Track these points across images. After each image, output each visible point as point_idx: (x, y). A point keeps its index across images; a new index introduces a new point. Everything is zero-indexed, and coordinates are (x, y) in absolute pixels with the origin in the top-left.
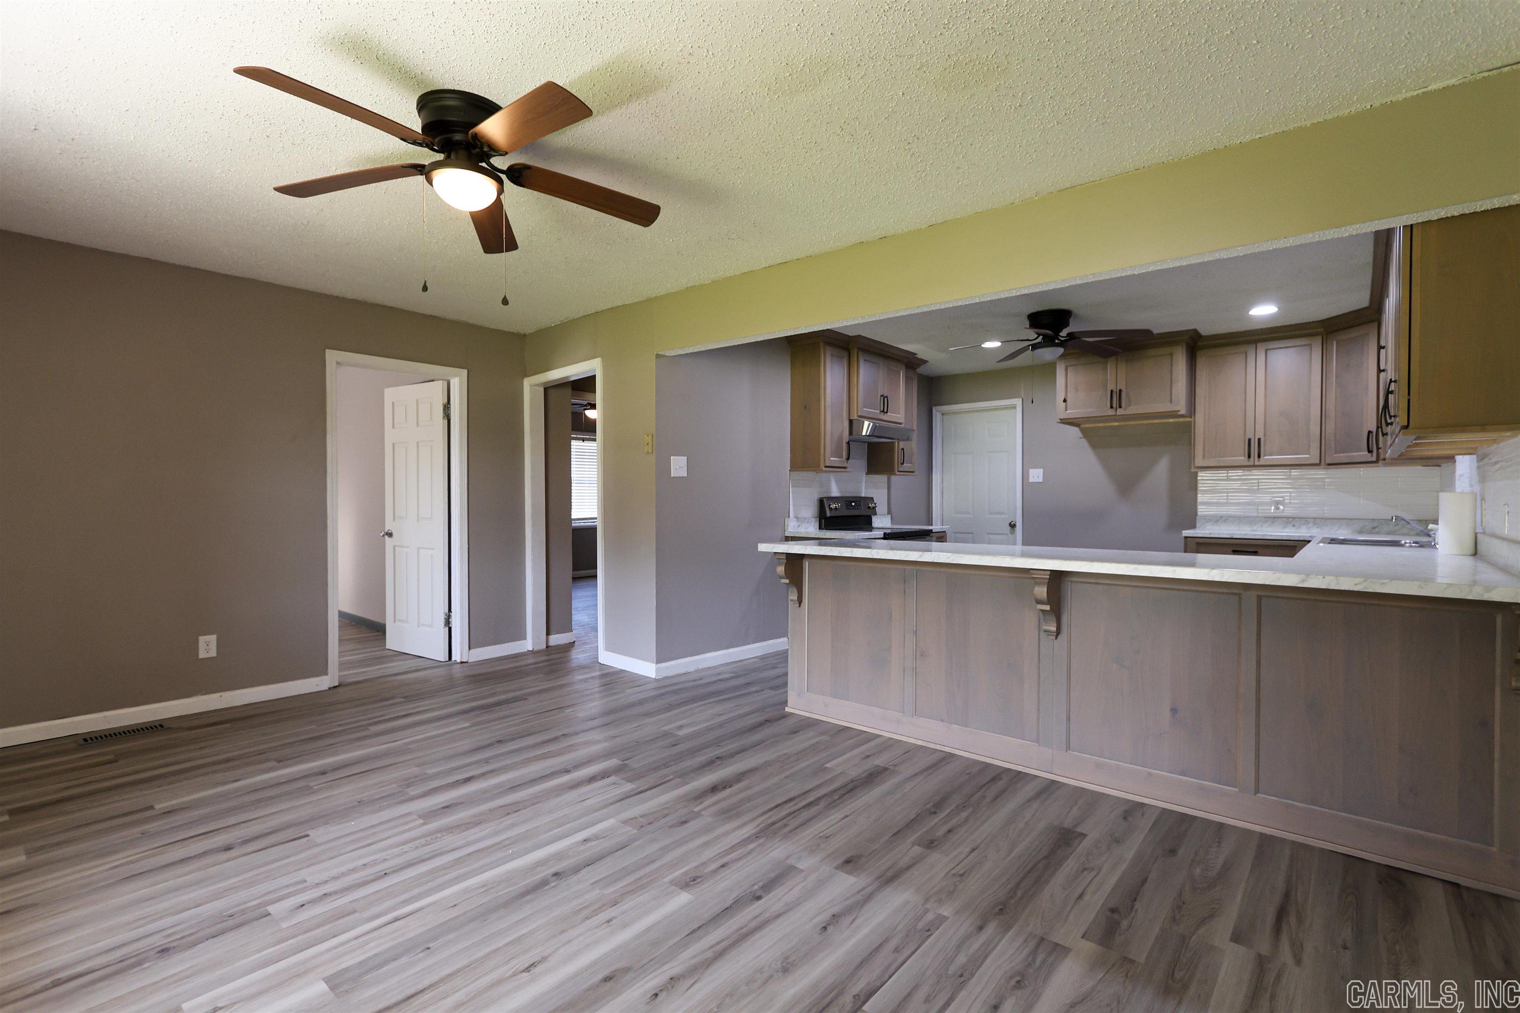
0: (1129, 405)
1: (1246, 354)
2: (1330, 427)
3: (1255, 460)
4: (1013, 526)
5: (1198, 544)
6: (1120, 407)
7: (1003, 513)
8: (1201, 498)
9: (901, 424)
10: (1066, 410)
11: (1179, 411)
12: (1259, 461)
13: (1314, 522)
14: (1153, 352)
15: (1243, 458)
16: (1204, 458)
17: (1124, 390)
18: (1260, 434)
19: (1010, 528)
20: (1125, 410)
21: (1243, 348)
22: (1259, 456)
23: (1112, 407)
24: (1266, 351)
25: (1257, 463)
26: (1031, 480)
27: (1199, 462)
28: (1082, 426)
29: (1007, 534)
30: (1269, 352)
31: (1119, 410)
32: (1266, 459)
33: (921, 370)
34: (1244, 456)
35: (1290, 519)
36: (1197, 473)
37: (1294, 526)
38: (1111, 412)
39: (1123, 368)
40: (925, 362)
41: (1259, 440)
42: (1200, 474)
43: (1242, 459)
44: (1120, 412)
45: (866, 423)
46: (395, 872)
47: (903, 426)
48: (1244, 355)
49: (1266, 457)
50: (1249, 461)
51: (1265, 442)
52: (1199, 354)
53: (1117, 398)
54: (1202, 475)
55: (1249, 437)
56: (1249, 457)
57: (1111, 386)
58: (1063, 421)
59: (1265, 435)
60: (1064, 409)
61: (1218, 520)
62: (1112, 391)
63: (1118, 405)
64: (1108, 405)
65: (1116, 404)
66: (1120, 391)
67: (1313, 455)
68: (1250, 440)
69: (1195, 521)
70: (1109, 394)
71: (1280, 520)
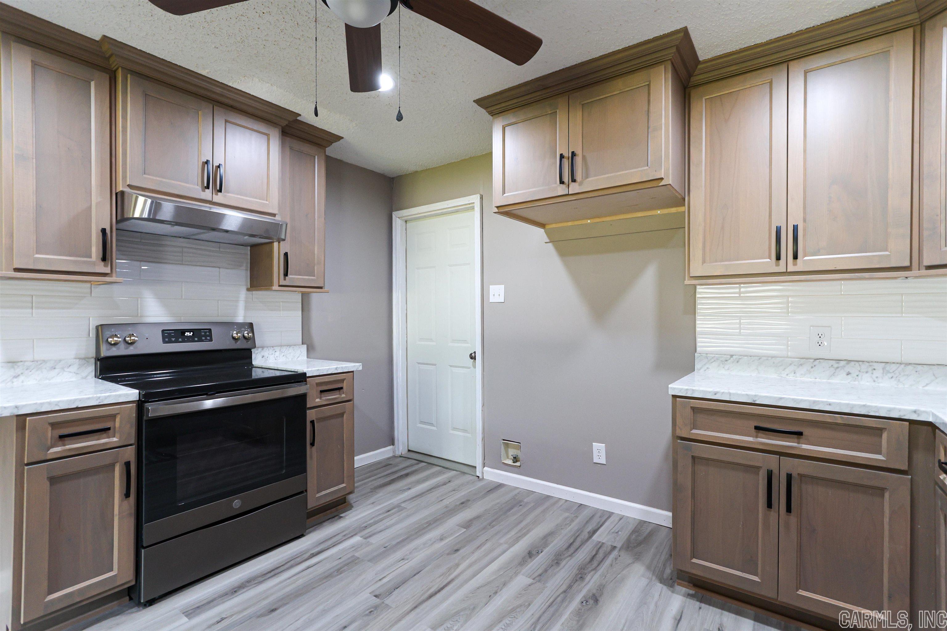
0: (587, 176)
1: (771, 83)
3: (787, 263)
4: (473, 357)
5: (694, 410)
6: (574, 181)
7: (465, 341)
8: (702, 325)
9: (274, 215)
11: (662, 179)
12: (795, 264)
13: (884, 369)
14: (619, 85)
15: (769, 260)
16: (704, 262)
17: (579, 152)
18: (796, 218)
19: (470, 359)
20: (580, 184)
21: (767, 75)
22: (795, 257)
23: (562, 182)
24: (806, 73)
25: (791, 268)
26: (492, 299)
27: (697, 269)
28: (548, 227)
29: (469, 368)
30: (810, 75)
31: (572, 185)
32: (807, 260)
33: (333, 151)
34: (770, 258)
35: (842, 363)
36: (695, 286)
37: (848, 374)
38: (561, 190)
39: (577, 116)
40: (339, 138)
41: (795, 228)
42: (699, 289)
43: (766, 263)
44: (574, 188)
45: (141, 199)
47: (278, 218)
48: (768, 86)
49: (806, 258)
50: (777, 265)
51: (804, 230)
52: (694, 94)
53: (568, 166)
54: (702, 291)
55: (779, 225)
56: (778, 258)
57: (560, 148)
58: (502, 210)
59: (805, 220)
60: (502, 192)
61: (726, 361)
62: (563, 157)
63: (571, 178)
64: (556, 179)
65: (568, 176)
66: (573, 156)
67: (893, 252)
68: (779, 229)
69: (694, 359)
70: (556, 163)
71: (826, 364)
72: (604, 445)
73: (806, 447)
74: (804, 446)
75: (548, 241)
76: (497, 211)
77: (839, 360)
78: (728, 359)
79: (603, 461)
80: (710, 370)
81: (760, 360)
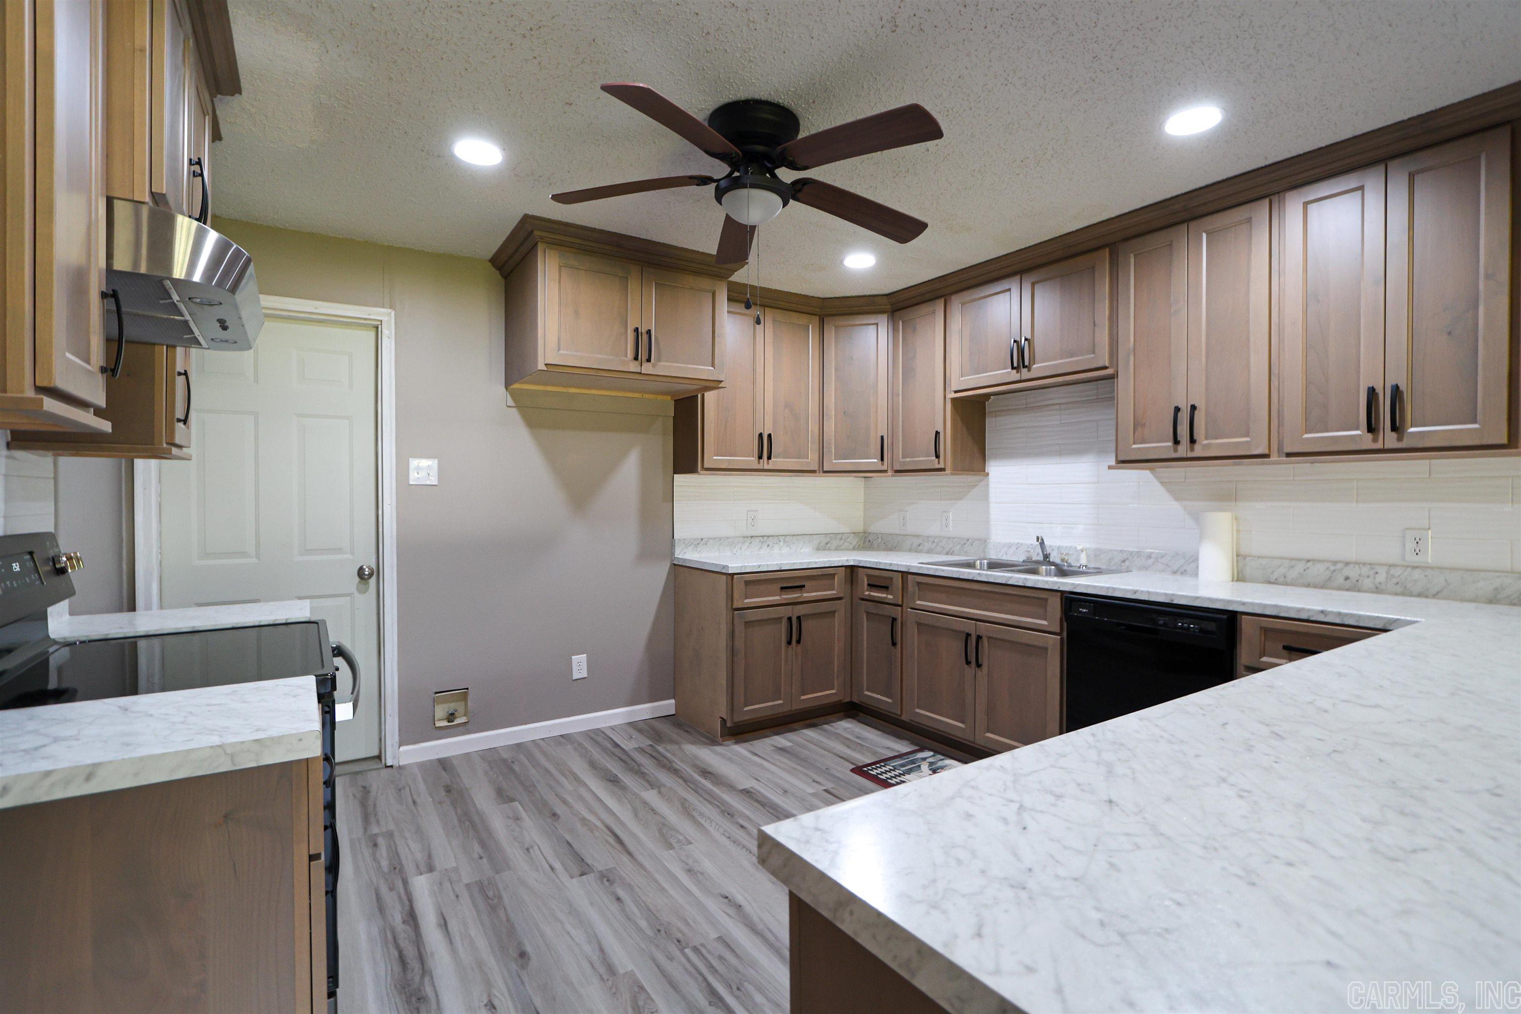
0: (663, 359)
2: (830, 426)
3: (765, 464)
4: (365, 576)
5: (746, 583)
6: (649, 360)
7: (340, 550)
10: (559, 349)
11: (721, 381)
12: (768, 463)
14: (691, 281)
16: (714, 456)
17: (655, 331)
18: (770, 428)
19: (357, 579)
20: (654, 366)
22: (769, 458)
23: (636, 358)
25: (766, 467)
26: (414, 478)
27: (709, 460)
28: (512, 386)
29: (349, 595)
31: (645, 365)
32: (777, 462)
34: (757, 455)
38: (633, 367)
43: (751, 460)
44: (647, 368)
49: (776, 458)
50: (761, 462)
51: (774, 437)
53: (643, 345)
54: (678, 479)
55: (761, 431)
57: (633, 323)
58: (552, 369)
59: (775, 430)
60: (556, 348)
61: (698, 544)
62: (636, 330)
63: (645, 357)
64: (630, 354)
65: (643, 354)
66: (649, 332)
67: (811, 460)
68: (761, 435)
69: (673, 546)
70: (631, 336)
71: (757, 540)
72: (585, 655)
73: (807, 595)
74: (805, 595)
75: (513, 405)
76: (546, 369)
77: (763, 536)
78: (699, 542)
79: (584, 674)
80: (687, 554)
81: (720, 541)
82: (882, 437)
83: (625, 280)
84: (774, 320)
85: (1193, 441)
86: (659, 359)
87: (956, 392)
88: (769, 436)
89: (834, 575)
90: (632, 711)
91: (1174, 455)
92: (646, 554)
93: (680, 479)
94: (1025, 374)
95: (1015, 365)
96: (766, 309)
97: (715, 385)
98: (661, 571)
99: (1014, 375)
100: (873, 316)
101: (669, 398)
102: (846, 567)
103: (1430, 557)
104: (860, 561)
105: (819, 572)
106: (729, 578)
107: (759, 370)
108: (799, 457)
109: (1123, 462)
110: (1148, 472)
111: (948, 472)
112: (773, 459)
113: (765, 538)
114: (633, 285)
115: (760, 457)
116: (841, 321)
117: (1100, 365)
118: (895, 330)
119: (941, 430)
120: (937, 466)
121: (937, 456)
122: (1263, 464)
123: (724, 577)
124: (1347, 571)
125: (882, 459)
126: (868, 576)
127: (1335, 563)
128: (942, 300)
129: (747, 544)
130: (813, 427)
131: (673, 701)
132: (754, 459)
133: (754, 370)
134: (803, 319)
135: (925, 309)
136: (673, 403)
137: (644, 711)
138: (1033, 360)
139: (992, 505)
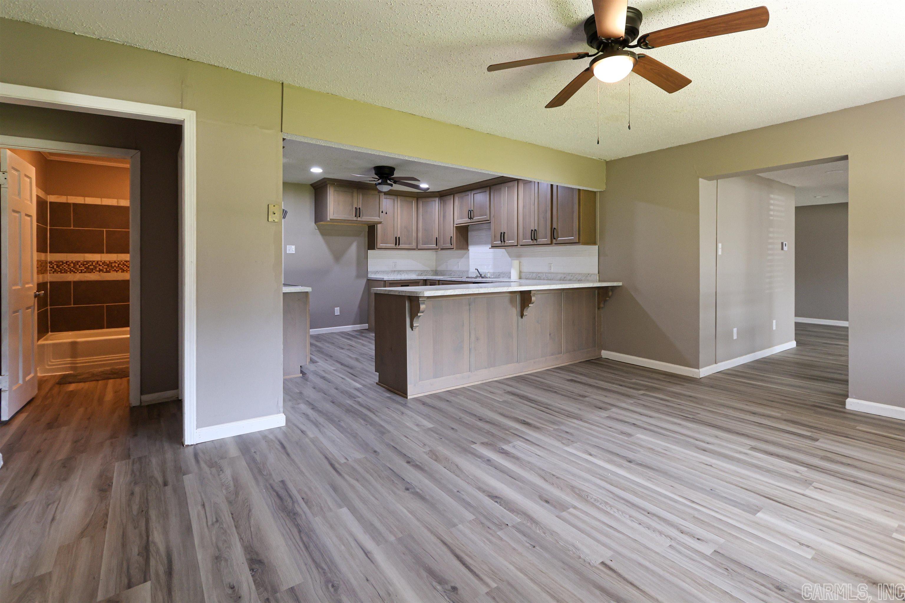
2: (420, 235)
3: (397, 247)
6: (360, 217)
11: (382, 221)
12: (399, 247)
16: (380, 244)
18: (399, 235)
20: (361, 218)
23: (356, 216)
26: (288, 251)
27: (379, 246)
31: (358, 218)
38: (355, 219)
39: (360, 197)
43: (393, 245)
44: (359, 219)
46: (644, 510)
53: (358, 212)
57: (355, 206)
60: (333, 214)
62: (356, 208)
63: (359, 216)
64: (354, 215)
65: (358, 215)
66: (360, 208)
67: (414, 245)
68: (396, 237)
69: (367, 273)
70: (354, 209)
71: (396, 272)
72: (339, 308)
75: (317, 229)
76: (329, 220)
77: (398, 271)
78: (376, 272)
79: (339, 314)
80: (371, 276)
81: (383, 272)
82: (437, 238)
83: (353, 193)
84: (401, 200)
85: (504, 241)
86: (363, 216)
87: (456, 224)
88: (399, 238)
89: (419, 282)
90: (354, 327)
91: (501, 245)
92: (358, 276)
93: (370, 252)
94: (472, 221)
95: (470, 217)
96: (398, 197)
97: (380, 223)
98: (364, 281)
99: (469, 221)
100: (434, 198)
101: (366, 225)
102: (423, 280)
103: (552, 271)
104: (428, 278)
105: (414, 281)
106: (384, 282)
107: (396, 217)
108: (409, 244)
109: (493, 247)
110: (504, 249)
111: (454, 249)
112: (400, 245)
113: (399, 272)
114: (355, 195)
115: (396, 244)
116: (424, 200)
117: (487, 219)
118: (441, 203)
119: (452, 236)
120: (451, 248)
121: (451, 244)
122: (516, 248)
123: (383, 282)
124: (539, 275)
125: (437, 245)
126: (430, 282)
127: (537, 273)
128: (453, 195)
129: (393, 273)
130: (414, 234)
131: (367, 324)
132: (394, 245)
133: (394, 217)
134: (411, 199)
135: (448, 197)
136: (367, 227)
137: (358, 327)
138: (474, 217)
139: (470, 260)
